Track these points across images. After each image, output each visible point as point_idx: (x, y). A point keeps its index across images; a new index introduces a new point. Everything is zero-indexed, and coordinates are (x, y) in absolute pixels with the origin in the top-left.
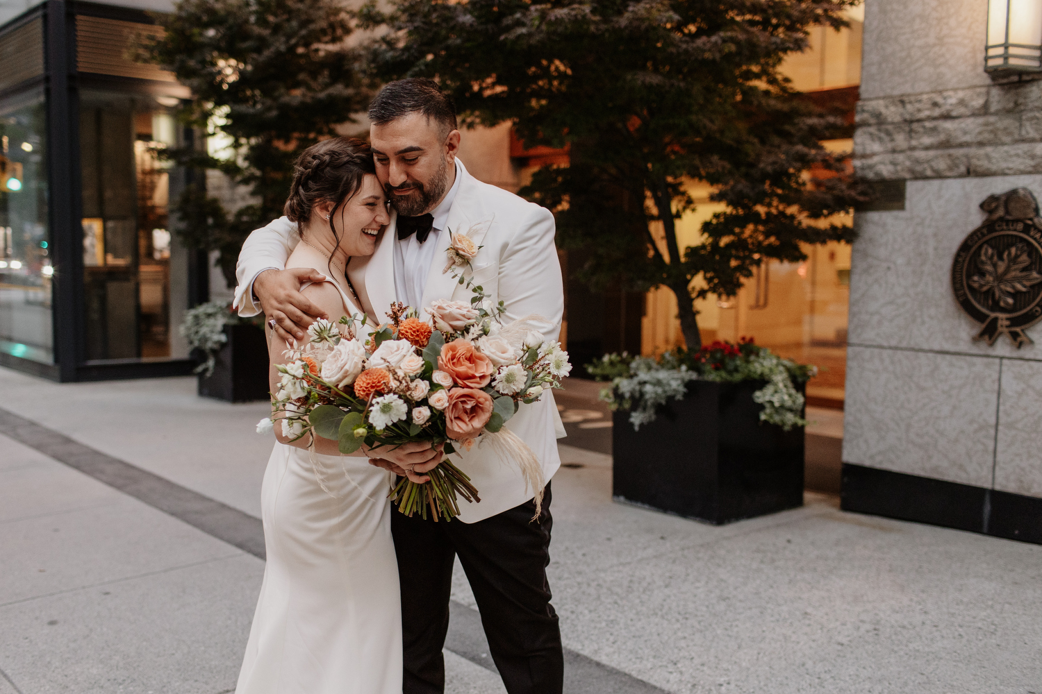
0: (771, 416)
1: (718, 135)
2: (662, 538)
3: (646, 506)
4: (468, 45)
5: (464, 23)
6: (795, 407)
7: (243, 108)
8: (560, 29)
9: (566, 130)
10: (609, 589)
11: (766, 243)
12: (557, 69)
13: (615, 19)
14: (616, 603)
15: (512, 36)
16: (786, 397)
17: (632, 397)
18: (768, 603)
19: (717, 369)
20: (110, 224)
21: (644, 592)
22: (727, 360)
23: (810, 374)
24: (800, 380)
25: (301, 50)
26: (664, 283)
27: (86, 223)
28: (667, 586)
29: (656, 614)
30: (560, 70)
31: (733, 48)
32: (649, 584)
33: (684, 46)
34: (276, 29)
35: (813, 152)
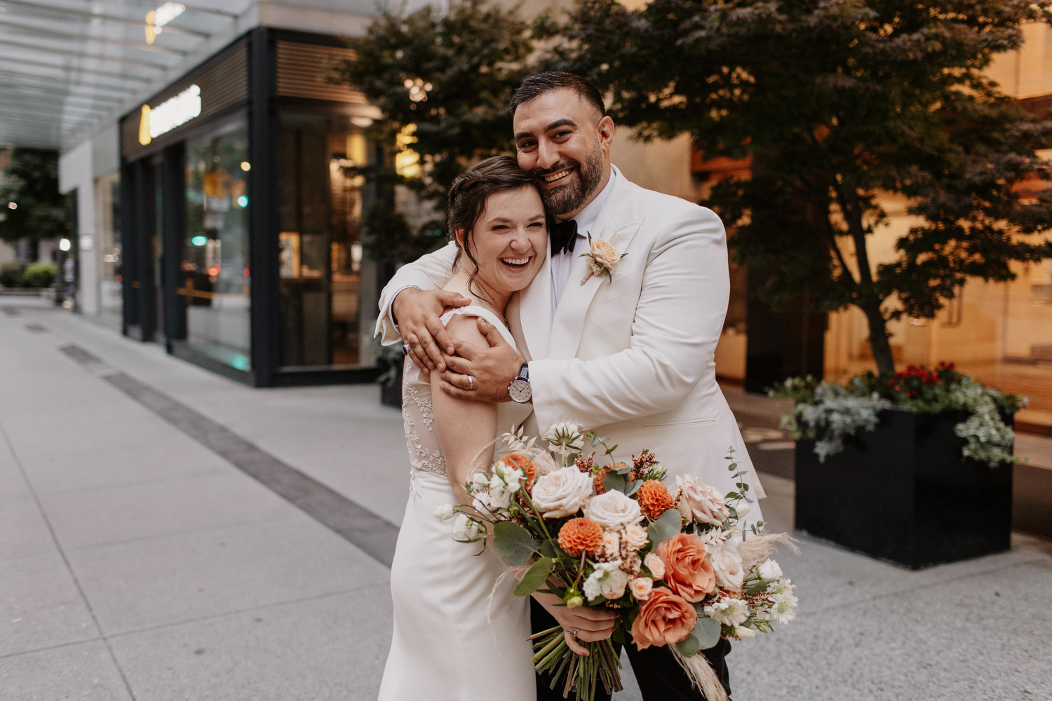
0: (975, 451)
1: (917, 144)
2: (851, 583)
3: (832, 543)
4: (644, 52)
5: (638, 28)
6: (1003, 443)
7: (427, 127)
8: (743, 31)
9: (748, 140)
10: (791, 645)
11: (970, 260)
12: (739, 76)
13: (803, 18)
14: (799, 664)
15: (690, 39)
16: (994, 432)
17: (817, 425)
18: (978, 674)
19: (913, 397)
20: (307, 238)
21: (831, 650)
22: (925, 388)
23: (1020, 404)
24: (1008, 411)
25: (484, 69)
26: (853, 302)
27: (284, 237)
28: (857, 645)
29: (846, 681)
30: (741, 78)
31: (938, 46)
32: (837, 641)
33: (881, 46)
34: (460, 50)
35: (1027, 160)
